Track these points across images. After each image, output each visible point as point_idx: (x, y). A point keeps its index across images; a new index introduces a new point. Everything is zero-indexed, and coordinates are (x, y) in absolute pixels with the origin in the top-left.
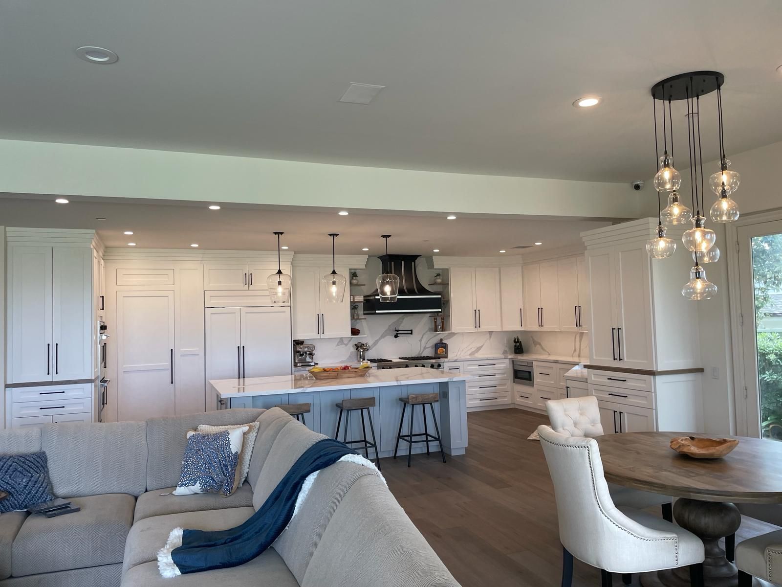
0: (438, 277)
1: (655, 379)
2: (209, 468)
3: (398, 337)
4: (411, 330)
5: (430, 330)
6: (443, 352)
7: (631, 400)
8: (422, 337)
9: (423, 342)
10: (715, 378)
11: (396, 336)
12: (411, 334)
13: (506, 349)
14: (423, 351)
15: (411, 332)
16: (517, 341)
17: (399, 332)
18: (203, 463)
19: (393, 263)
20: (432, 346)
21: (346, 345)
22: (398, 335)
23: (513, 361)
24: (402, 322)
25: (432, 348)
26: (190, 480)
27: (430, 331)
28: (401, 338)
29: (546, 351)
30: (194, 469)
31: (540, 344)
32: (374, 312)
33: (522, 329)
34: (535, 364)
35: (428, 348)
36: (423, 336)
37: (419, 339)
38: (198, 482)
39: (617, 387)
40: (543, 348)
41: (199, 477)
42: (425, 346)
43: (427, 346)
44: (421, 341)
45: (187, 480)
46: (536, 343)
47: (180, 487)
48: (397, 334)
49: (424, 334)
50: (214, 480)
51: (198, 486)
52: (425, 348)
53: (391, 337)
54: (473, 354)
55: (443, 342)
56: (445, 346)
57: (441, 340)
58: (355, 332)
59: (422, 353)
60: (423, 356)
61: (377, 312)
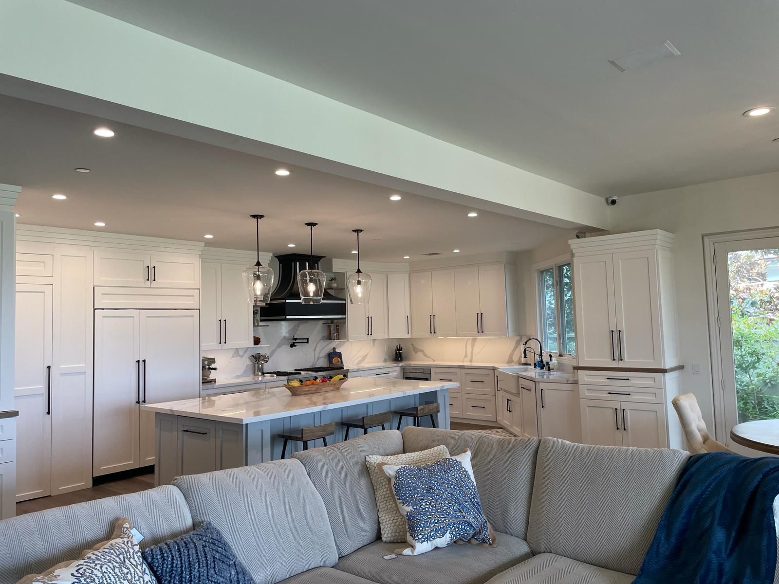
0: (333, 281)
1: (664, 376)
2: (460, 511)
3: (295, 346)
4: (308, 339)
5: (324, 338)
6: (339, 362)
7: (634, 397)
8: (316, 347)
9: (318, 350)
10: (697, 374)
11: (292, 346)
12: (308, 342)
13: (387, 357)
14: (317, 361)
15: (307, 341)
16: (399, 349)
17: (297, 341)
18: (448, 504)
19: (298, 263)
20: (325, 356)
21: (242, 356)
22: (296, 344)
23: (403, 369)
24: (297, 330)
25: (325, 358)
26: (437, 531)
27: (323, 340)
28: (299, 347)
29: (430, 358)
30: (440, 515)
31: (422, 351)
32: (284, 317)
33: (409, 336)
34: (433, 370)
35: (321, 358)
36: (317, 345)
37: (313, 349)
38: (449, 531)
39: (618, 386)
40: (425, 355)
41: (449, 525)
42: (319, 356)
43: (320, 356)
44: (315, 350)
45: (432, 531)
46: (416, 350)
47: (422, 542)
48: (294, 343)
49: (318, 343)
50: (472, 526)
51: (448, 537)
52: (318, 359)
53: (287, 346)
54: (360, 364)
55: (337, 351)
56: (339, 355)
57: (334, 349)
58: (257, 341)
59: (315, 364)
60: (316, 367)
61: (288, 317)
